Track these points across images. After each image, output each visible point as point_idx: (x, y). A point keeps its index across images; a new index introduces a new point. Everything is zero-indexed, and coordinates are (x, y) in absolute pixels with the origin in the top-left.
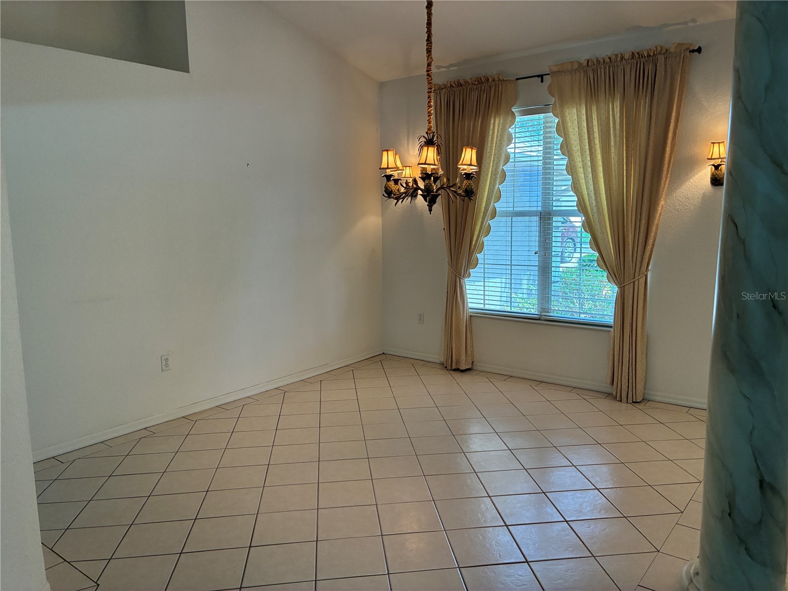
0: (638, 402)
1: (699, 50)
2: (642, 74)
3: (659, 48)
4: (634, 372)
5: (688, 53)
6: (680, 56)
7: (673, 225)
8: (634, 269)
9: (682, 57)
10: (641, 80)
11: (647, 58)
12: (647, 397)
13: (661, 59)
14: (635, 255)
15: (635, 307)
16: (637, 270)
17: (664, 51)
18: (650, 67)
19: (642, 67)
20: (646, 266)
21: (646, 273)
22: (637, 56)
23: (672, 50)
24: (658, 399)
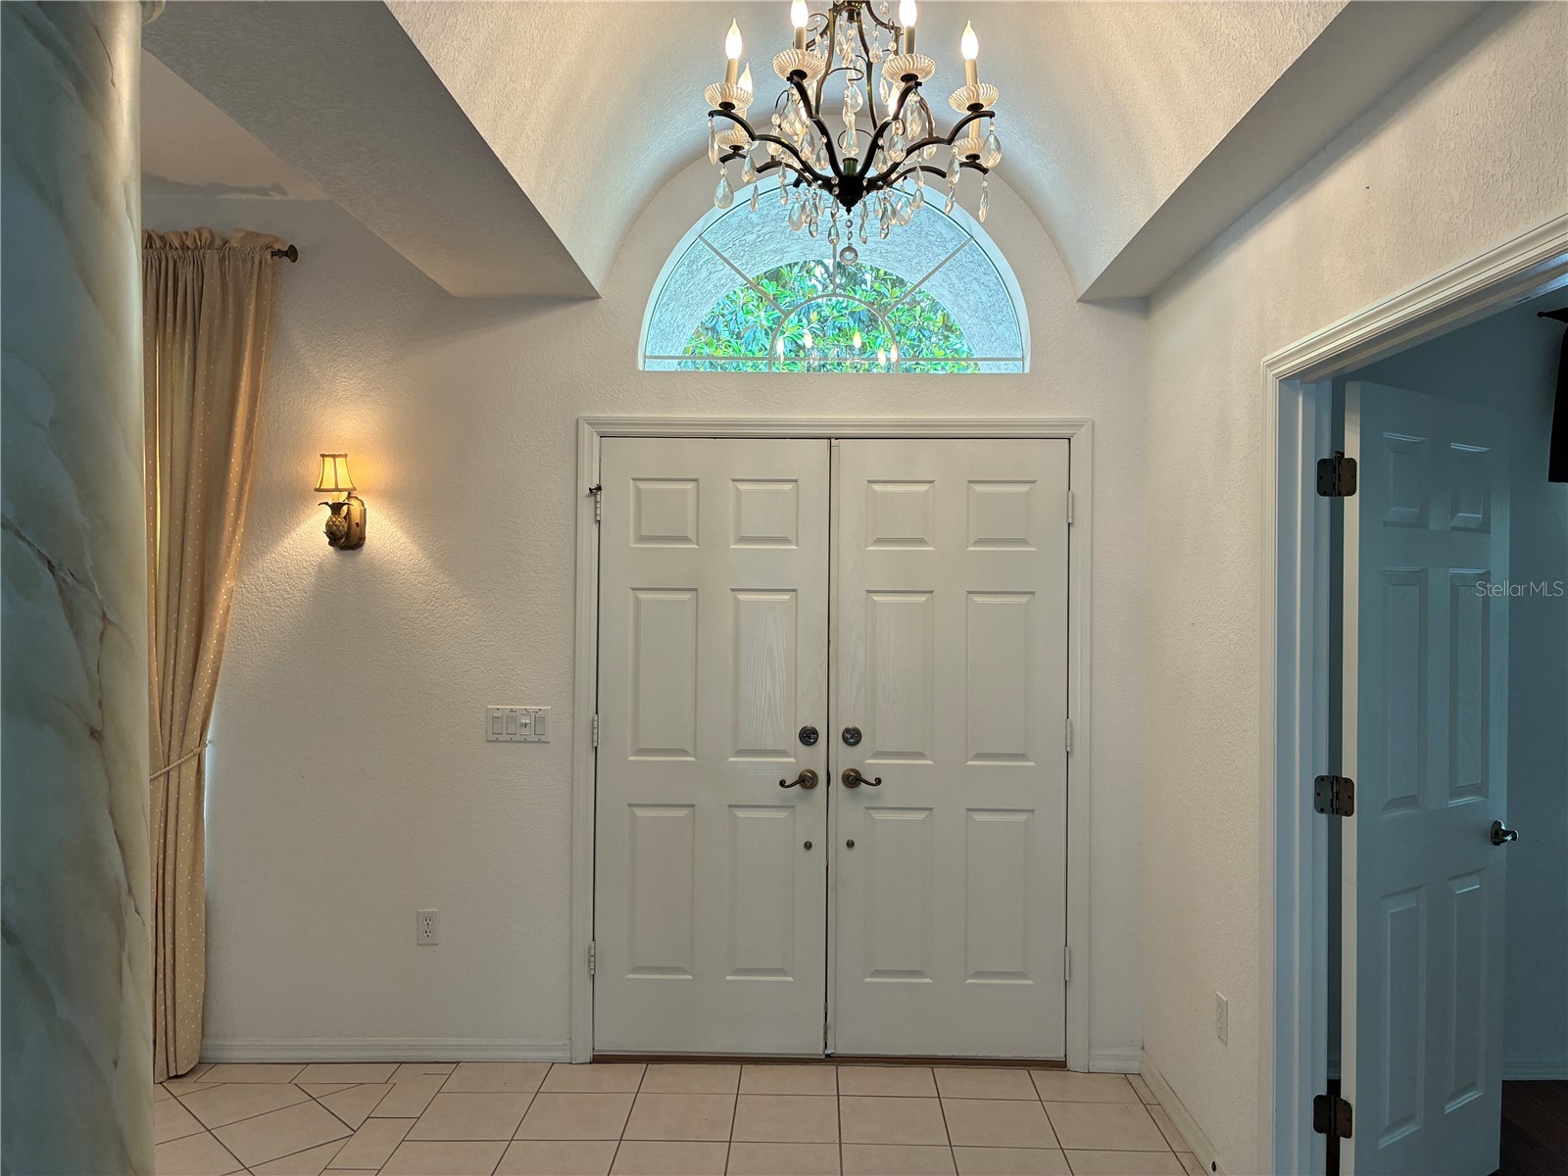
0: (182, 1076)
1: (292, 253)
2: (170, 284)
3: (206, 235)
4: (169, 1002)
5: (269, 257)
6: (252, 258)
7: (260, 635)
8: (167, 742)
9: (257, 262)
10: (170, 300)
11: (180, 252)
12: (212, 1055)
13: (212, 258)
14: (168, 710)
15: (171, 836)
16: (175, 743)
17: (218, 243)
18: (187, 273)
19: (171, 269)
20: (197, 734)
21: (198, 750)
22: (158, 243)
23: (234, 244)
24: (236, 1055)
